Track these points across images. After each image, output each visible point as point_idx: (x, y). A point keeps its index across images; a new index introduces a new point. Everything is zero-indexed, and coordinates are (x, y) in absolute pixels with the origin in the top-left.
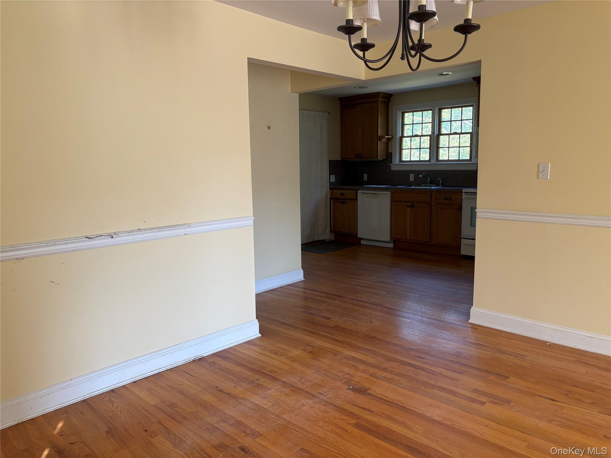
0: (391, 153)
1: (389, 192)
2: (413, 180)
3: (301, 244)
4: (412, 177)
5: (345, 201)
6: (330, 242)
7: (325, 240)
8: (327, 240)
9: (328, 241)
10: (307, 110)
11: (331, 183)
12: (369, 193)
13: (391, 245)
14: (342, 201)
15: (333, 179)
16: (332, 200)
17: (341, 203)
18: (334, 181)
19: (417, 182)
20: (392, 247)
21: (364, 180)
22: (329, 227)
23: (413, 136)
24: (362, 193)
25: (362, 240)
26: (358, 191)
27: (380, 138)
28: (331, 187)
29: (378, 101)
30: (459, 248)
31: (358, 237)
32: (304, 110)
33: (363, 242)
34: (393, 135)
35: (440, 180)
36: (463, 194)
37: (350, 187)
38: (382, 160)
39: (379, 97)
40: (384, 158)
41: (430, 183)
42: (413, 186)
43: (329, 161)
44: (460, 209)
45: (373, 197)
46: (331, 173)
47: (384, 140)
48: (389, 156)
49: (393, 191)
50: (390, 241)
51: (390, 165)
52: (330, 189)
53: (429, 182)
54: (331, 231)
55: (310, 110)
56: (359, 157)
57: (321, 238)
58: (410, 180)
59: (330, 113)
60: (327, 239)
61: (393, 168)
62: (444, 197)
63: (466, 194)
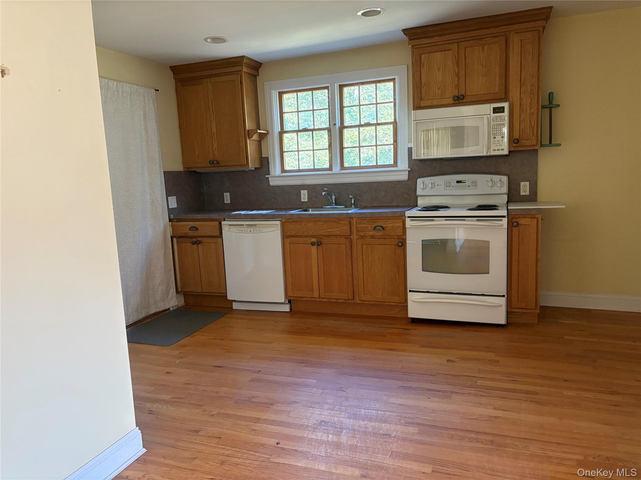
0: (267, 159)
1: (279, 222)
2: (306, 200)
3: (126, 326)
4: (304, 196)
5: (199, 239)
6: (178, 312)
7: (169, 309)
8: (171, 309)
9: (174, 311)
10: (114, 80)
11: (170, 211)
12: (243, 225)
13: (287, 308)
14: (194, 240)
15: (173, 202)
16: (175, 240)
17: (194, 243)
18: (176, 206)
19: (314, 202)
20: (288, 311)
21: (226, 202)
22: (174, 287)
23: (300, 131)
24: (229, 225)
25: (234, 303)
26: (223, 223)
27: (249, 134)
28: (172, 218)
29: (242, 71)
30: (406, 308)
31: (229, 298)
32: (108, 79)
33: (235, 306)
34: (267, 130)
35: (351, 198)
36: (408, 220)
37: (206, 216)
38: (254, 169)
39: (242, 65)
40: (257, 166)
41: (336, 204)
42: (310, 210)
43: (164, 172)
44: (402, 244)
45: (250, 231)
46: (168, 194)
47: (255, 137)
48: (264, 163)
49: (284, 220)
50: (285, 301)
51: (268, 178)
52: (170, 220)
53: (334, 202)
54: (177, 292)
55: (120, 81)
56: (216, 165)
57: (161, 307)
58: (302, 200)
59: (158, 90)
60: (173, 307)
61: (273, 182)
62: (373, 226)
63: (412, 220)
